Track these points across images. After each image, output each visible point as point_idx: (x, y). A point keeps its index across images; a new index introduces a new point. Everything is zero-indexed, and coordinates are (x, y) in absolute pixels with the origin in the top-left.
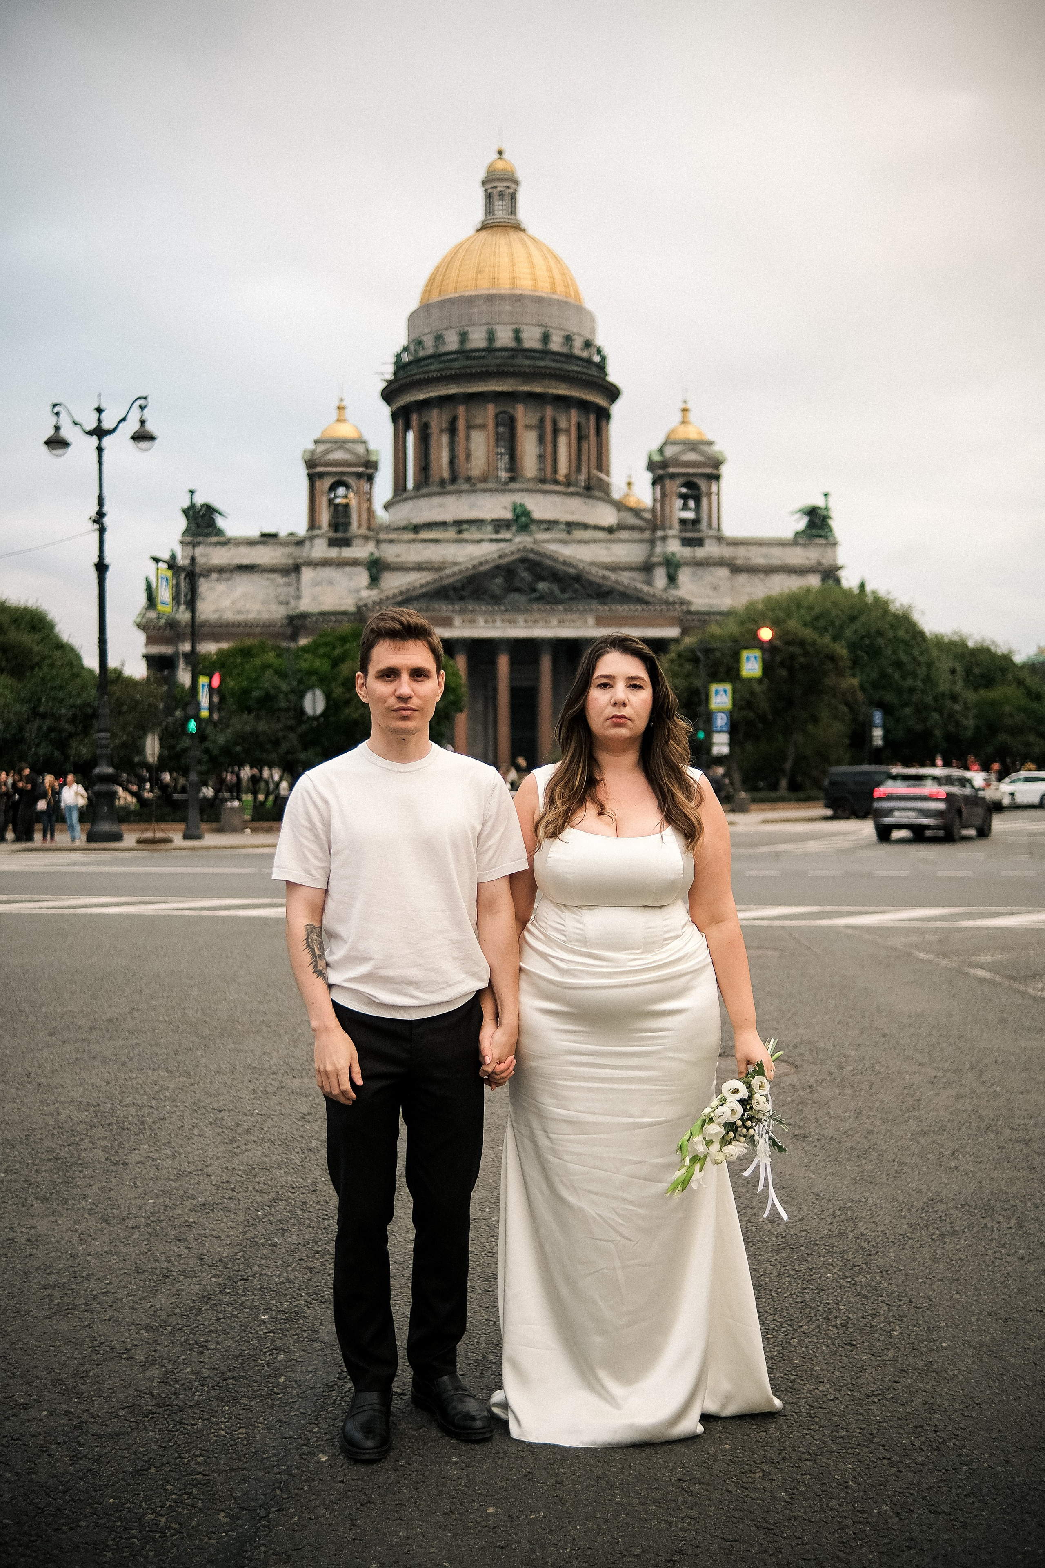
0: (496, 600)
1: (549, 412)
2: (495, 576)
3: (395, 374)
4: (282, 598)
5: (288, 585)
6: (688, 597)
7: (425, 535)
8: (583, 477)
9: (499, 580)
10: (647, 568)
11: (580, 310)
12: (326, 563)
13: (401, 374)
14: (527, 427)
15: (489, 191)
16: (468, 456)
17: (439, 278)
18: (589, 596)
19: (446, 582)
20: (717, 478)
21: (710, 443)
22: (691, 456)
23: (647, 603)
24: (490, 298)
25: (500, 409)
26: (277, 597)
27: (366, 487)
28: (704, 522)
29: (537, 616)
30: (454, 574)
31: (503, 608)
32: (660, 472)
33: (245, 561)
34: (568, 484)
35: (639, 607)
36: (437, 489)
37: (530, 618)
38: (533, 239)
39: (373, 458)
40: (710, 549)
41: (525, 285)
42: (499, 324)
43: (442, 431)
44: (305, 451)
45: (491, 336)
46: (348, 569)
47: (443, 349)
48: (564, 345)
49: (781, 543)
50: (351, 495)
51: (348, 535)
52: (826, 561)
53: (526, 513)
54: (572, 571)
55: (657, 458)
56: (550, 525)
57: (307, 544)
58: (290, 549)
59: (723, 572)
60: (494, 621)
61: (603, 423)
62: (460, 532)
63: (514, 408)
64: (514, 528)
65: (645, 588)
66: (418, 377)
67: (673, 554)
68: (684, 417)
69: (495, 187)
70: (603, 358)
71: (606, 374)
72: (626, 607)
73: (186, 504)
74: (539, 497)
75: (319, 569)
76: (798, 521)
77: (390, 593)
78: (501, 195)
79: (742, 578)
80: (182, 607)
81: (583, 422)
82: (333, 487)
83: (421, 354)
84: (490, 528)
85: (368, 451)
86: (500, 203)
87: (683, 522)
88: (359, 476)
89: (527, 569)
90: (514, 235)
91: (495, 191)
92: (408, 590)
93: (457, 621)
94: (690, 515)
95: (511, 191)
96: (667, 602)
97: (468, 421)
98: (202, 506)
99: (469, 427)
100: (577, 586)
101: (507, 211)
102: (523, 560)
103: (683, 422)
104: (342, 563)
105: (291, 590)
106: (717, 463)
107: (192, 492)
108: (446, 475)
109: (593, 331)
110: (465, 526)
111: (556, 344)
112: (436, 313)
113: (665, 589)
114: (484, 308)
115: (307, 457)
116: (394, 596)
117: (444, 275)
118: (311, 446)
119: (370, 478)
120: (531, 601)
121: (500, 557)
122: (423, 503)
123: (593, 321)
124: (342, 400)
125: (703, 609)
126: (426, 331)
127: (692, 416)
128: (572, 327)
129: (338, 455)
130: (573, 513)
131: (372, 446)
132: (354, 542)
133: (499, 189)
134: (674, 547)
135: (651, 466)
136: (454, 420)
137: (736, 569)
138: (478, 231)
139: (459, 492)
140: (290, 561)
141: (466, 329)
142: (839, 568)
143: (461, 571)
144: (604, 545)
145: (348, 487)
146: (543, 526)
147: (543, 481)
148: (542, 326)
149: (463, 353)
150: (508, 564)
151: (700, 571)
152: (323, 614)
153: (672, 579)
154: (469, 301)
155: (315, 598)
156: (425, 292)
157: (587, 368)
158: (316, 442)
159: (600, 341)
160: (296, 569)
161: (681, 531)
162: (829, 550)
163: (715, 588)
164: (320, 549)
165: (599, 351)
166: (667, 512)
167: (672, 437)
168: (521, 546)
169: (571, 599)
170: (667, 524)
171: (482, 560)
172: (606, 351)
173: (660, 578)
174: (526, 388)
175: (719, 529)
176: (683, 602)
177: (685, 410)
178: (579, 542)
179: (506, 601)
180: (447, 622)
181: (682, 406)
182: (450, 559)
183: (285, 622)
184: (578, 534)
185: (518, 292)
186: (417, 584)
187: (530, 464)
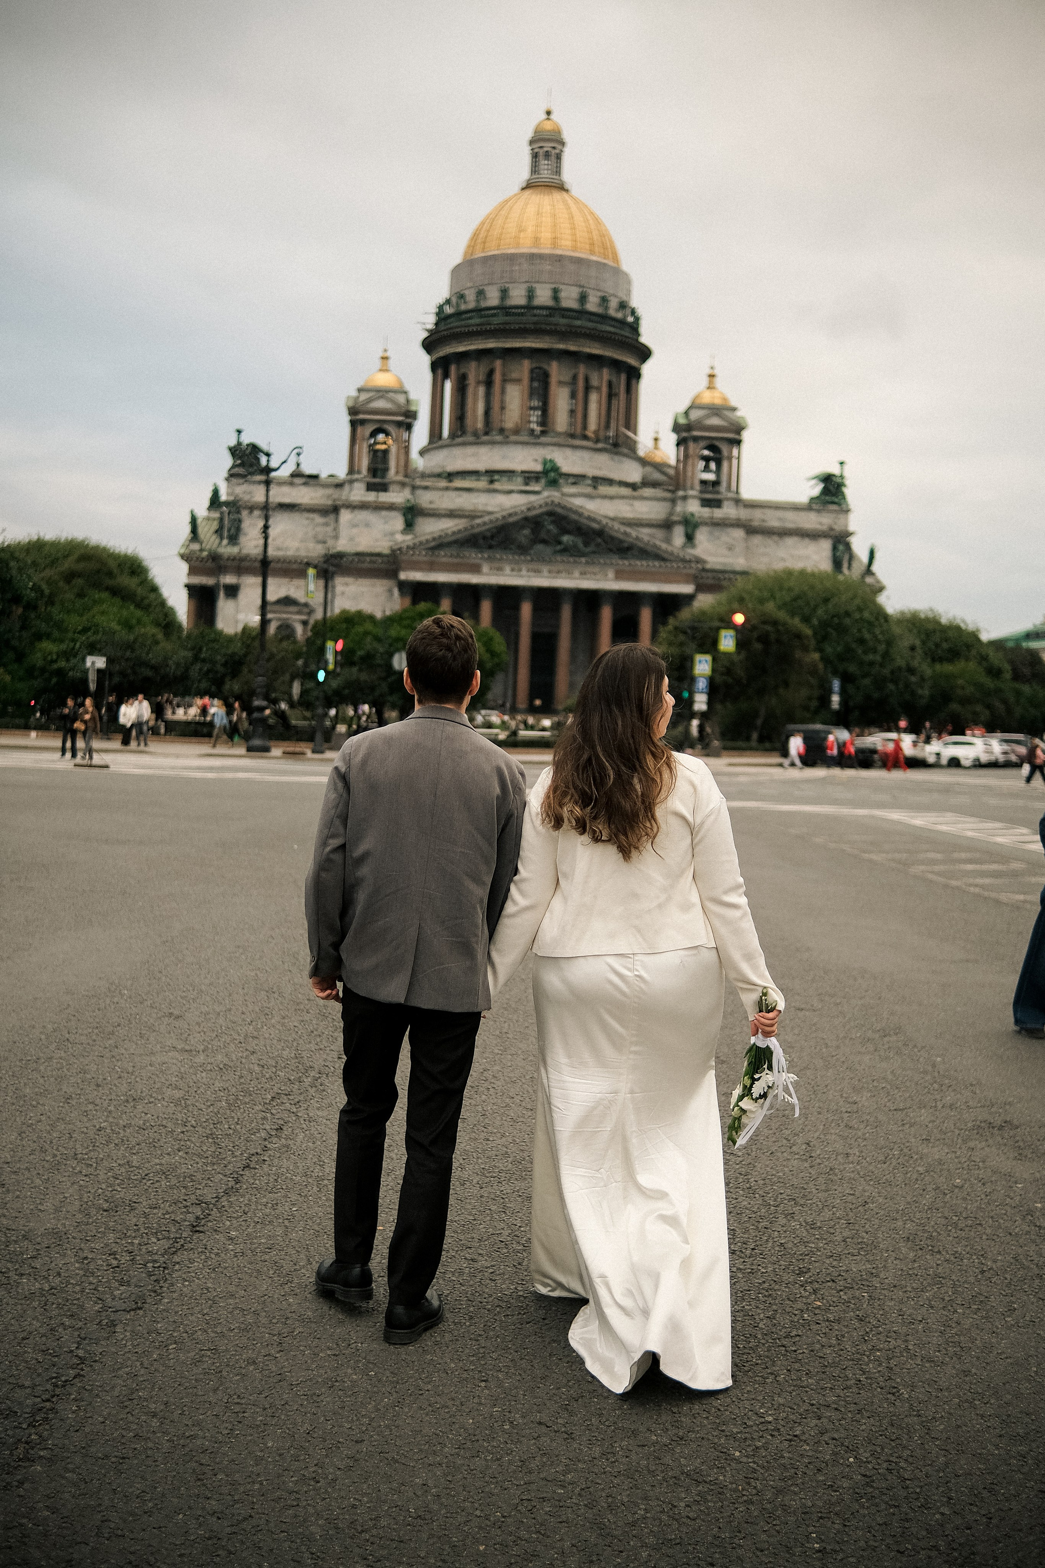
0: (523, 550)
1: (582, 370)
2: (523, 527)
3: (436, 324)
4: (320, 537)
5: (326, 524)
6: (704, 557)
7: (458, 483)
8: (611, 434)
9: (526, 532)
10: (667, 525)
11: (617, 272)
12: (363, 506)
13: (442, 327)
14: (561, 383)
15: (536, 150)
16: (503, 408)
17: (482, 234)
18: (611, 550)
19: (476, 530)
20: (738, 442)
21: (734, 409)
22: (715, 421)
23: (664, 559)
24: (532, 257)
25: (534, 365)
26: (315, 537)
27: (405, 435)
28: (724, 484)
29: (561, 567)
30: (485, 524)
31: (529, 558)
32: (684, 434)
33: (287, 500)
34: (597, 441)
35: (657, 563)
36: (471, 439)
37: (554, 568)
38: (576, 201)
39: (413, 408)
40: (729, 511)
41: (565, 247)
42: (538, 282)
43: (478, 383)
44: (348, 397)
45: (531, 294)
46: (384, 513)
47: (484, 304)
48: (600, 305)
49: (796, 508)
50: (390, 442)
51: (386, 481)
52: (837, 528)
53: (555, 469)
54: (595, 526)
55: (682, 421)
56: (578, 479)
57: (347, 487)
58: (330, 491)
59: (739, 533)
60: (520, 570)
61: (634, 382)
62: (492, 482)
63: (549, 364)
64: (543, 481)
65: (664, 546)
66: (458, 330)
67: (692, 515)
68: (711, 382)
69: (541, 147)
70: (637, 319)
71: (638, 335)
72: (644, 563)
73: (233, 442)
74: (568, 452)
75: (356, 512)
76: (813, 487)
77: (423, 539)
78: (547, 155)
79: (757, 540)
80: (225, 542)
81: (614, 380)
82: (374, 434)
83: (463, 307)
84: (520, 480)
85: (408, 401)
86: (546, 162)
87: (704, 482)
88: (399, 424)
89: (553, 522)
90: (557, 196)
91: (541, 151)
92: (440, 537)
93: (485, 568)
94: (710, 477)
95: (557, 151)
96: (684, 561)
97: (504, 375)
98: (248, 445)
99: (505, 381)
100: (599, 540)
101: (552, 172)
102: (550, 514)
103: (711, 387)
104: (378, 507)
105: (329, 529)
106: (739, 429)
107: (239, 432)
108: (480, 425)
109: (629, 292)
110: (496, 477)
111: (592, 305)
112: (479, 269)
113: (684, 546)
114: (525, 266)
115: (351, 404)
116: (427, 541)
117: (489, 231)
118: (354, 393)
119: (409, 427)
120: (555, 552)
121: (529, 509)
122: (457, 451)
123: (629, 282)
124: (385, 351)
125: (718, 567)
126: (469, 285)
127: (719, 382)
128: (608, 287)
129: (381, 404)
130: (600, 469)
131: (412, 396)
132: (391, 488)
133: (546, 149)
134: (694, 507)
135: (677, 428)
136: (491, 373)
137: (751, 530)
138: (523, 189)
139: (493, 443)
140: (330, 502)
141: (507, 285)
142: (850, 534)
143: (491, 521)
144: (628, 501)
145: (387, 434)
146: (571, 480)
147: (573, 436)
148: (580, 286)
149: (504, 309)
150: (537, 516)
151: (717, 532)
152: (358, 554)
153: (690, 538)
154: (512, 258)
155: (351, 539)
156: (469, 246)
157: (620, 329)
158: (360, 390)
159: (634, 303)
160: (335, 510)
161: (701, 492)
162: (841, 516)
163: (730, 548)
164: (358, 493)
165: (633, 312)
166: (689, 474)
167: (698, 401)
168: (549, 500)
169: (594, 552)
170: (689, 484)
171: (511, 511)
172: (640, 312)
173: (678, 537)
174: (561, 346)
175: (737, 492)
176: (698, 560)
177: (712, 376)
178: (605, 497)
179: (532, 552)
180: (476, 569)
181: (709, 372)
182: (481, 508)
183: (322, 560)
184: (604, 489)
185: (559, 252)
186: (449, 532)
187: (561, 419)
